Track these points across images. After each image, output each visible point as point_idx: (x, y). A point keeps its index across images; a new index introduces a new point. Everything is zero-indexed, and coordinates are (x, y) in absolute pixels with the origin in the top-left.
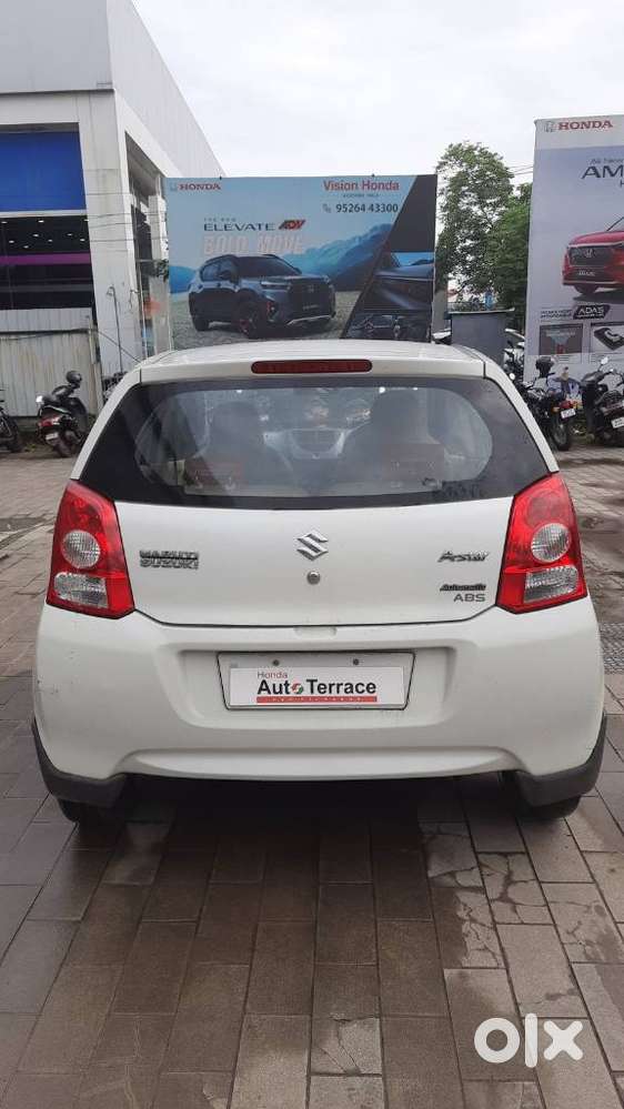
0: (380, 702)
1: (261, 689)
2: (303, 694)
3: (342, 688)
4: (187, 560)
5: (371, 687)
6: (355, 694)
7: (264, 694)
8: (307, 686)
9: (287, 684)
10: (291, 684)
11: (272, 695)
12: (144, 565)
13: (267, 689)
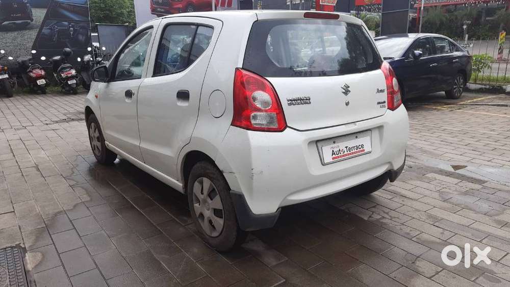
0: (366, 151)
1: (333, 154)
2: (345, 153)
3: (355, 148)
4: (305, 101)
5: (362, 146)
6: (359, 150)
7: (334, 156)
8: (345, 149)
9: (340, 150)
10: (341, 150)
11: (336, 156)
12: (290, 104)
13: (334, 154)
